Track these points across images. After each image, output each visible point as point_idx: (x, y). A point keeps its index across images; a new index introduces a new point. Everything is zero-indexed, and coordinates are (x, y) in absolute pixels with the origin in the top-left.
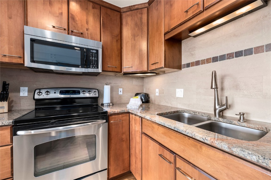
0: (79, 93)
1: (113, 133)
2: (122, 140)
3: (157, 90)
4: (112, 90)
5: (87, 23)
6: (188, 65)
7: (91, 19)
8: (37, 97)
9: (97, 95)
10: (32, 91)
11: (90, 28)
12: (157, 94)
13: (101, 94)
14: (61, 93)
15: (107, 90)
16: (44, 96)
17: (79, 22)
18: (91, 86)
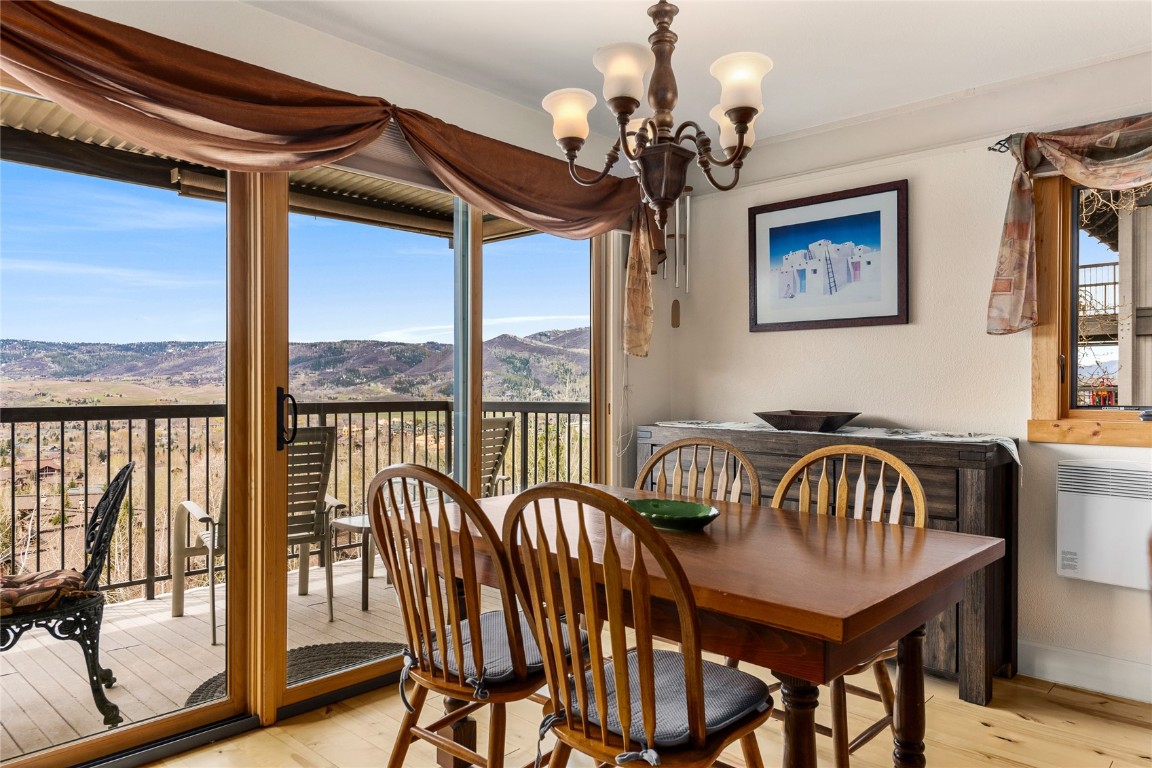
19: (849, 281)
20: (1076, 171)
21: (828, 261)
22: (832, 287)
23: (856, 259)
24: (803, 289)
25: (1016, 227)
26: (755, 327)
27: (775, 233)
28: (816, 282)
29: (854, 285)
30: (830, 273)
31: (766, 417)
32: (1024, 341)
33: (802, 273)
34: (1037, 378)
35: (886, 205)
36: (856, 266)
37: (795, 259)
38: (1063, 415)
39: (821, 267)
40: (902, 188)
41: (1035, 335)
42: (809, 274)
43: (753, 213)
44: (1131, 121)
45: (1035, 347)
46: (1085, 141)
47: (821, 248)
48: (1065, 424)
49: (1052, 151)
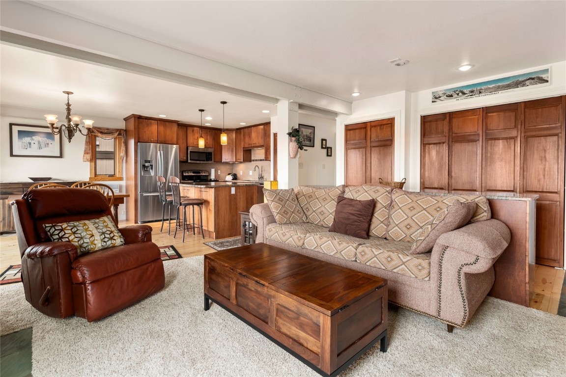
0: (200, 173)
3: (241, 172)
4: (216, 172)
5: (207, 140)
6: (253, 160)
7: (209, 137)
9: (207, 174)
11: (209, 142)
12: (241, 174)
13: (210, 174)
14: (193, 173)
15: (213, 171)
16: (187, 174)
19: (45, 147)
21: (39, 142)
22: (40, 148)
23: (48, 142)
24: (30, 147)
26: (12, 155)
27: (19, 132)
28: (35, 146)
29: (47, 148)
30: (39, 145)
32: (89, 163)
33: (30, 144)
34: (91, 170)
36: (48, 144)
37: (27, 140)
38: (95, 176)
39: (36, 142)
40: (60, 129)
41: (90, 162)
42: (32, 144)
43: (11, 125)
44: (108, 129)
45: (90, 164)
46: (101, 130)
47: (36, 138)
48: (96, 178)
49: (95, 131)
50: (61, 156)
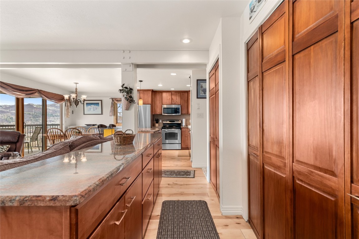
0: (174, 121)
1: (183, 134)
2: (186, 136)
4: (186, 121)
5: (176, 99)
7: (178, 98)
8: (164, 123)
9: (180, 122)
10: (162, 121)
11: (178, 101)
13: (182, 121)
14: (170, 121)
15: (184, 120)
16: (165, 122)
17: (174, 100)
18: (179, 119)
20: (116, 102)
22: (94, 110)
24: (90, 110)
25: (112, 106)
26: (84, 114)
27: (87, 103)
28: (92, 110)
29: (97, 110)
30: (94, 109)
31: (86, 125)
32: (113, 117)
33: (90, 108)
34: (114, 120)
35: (100, 102)
36: (96, 108)
37: (89, 107)
38: (116, 123)
39: (93, 108)
40: (101, 101)
46: (117, 100)
47: (93, 106)
50: (102, 114)
